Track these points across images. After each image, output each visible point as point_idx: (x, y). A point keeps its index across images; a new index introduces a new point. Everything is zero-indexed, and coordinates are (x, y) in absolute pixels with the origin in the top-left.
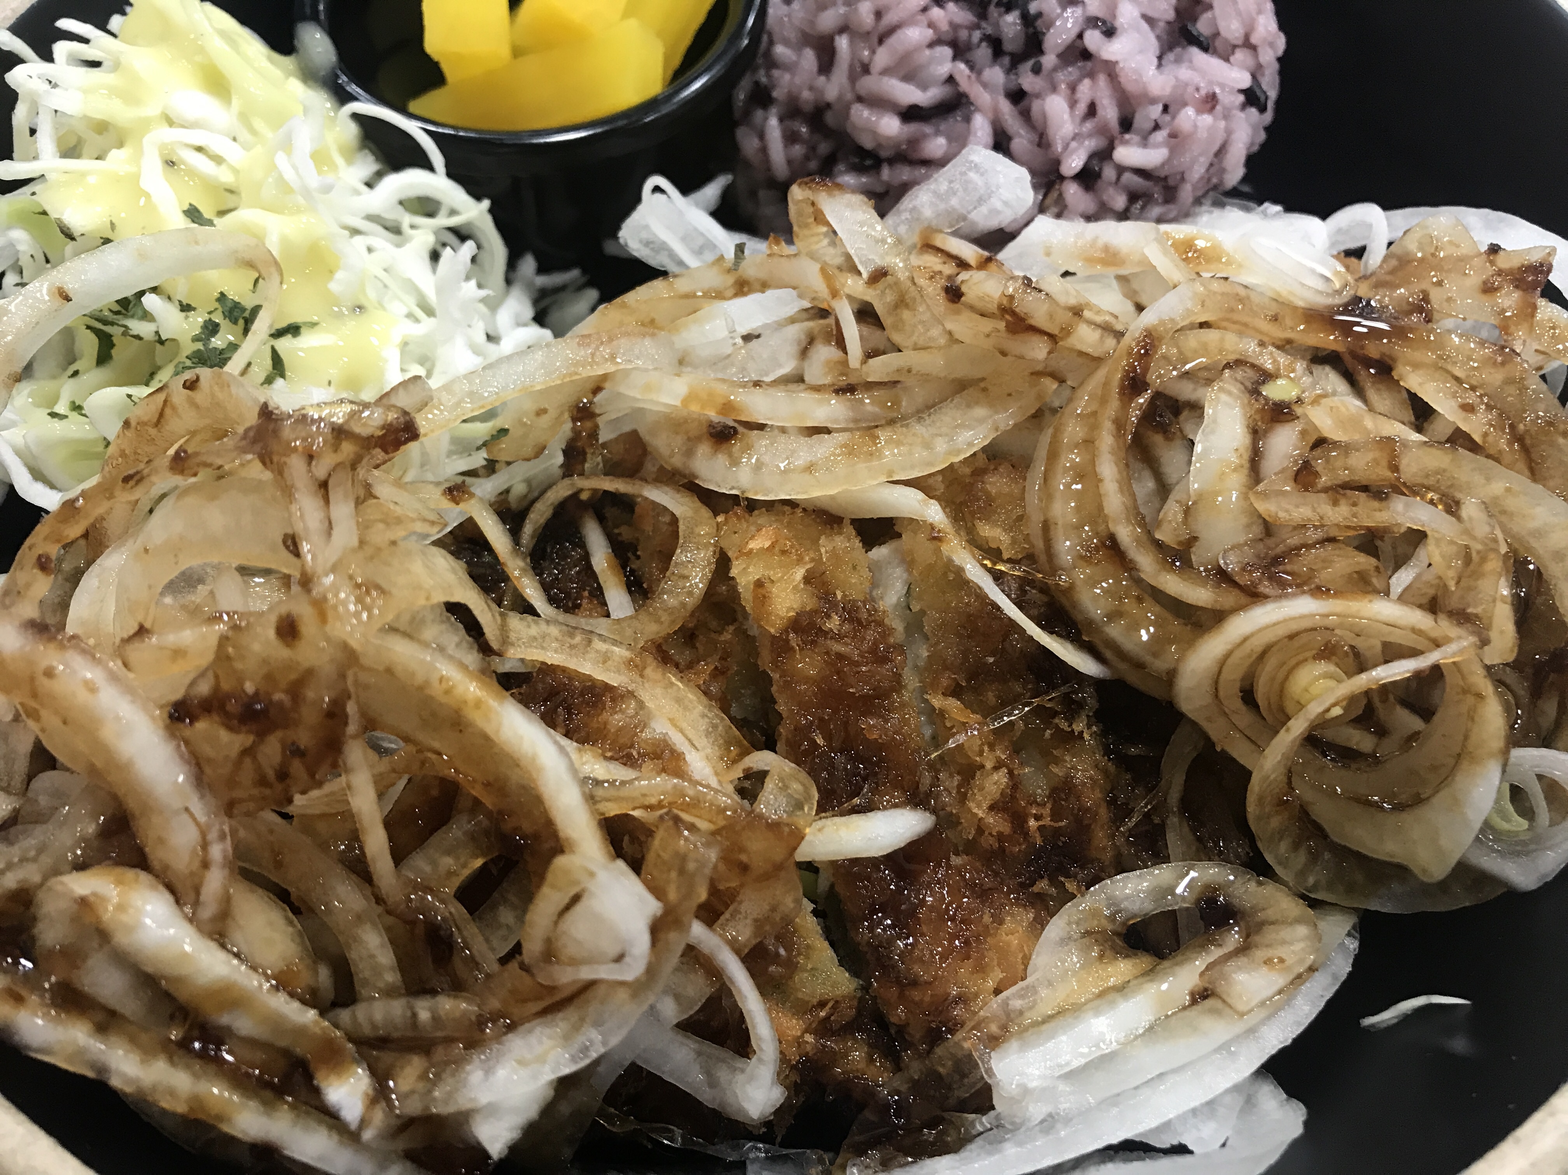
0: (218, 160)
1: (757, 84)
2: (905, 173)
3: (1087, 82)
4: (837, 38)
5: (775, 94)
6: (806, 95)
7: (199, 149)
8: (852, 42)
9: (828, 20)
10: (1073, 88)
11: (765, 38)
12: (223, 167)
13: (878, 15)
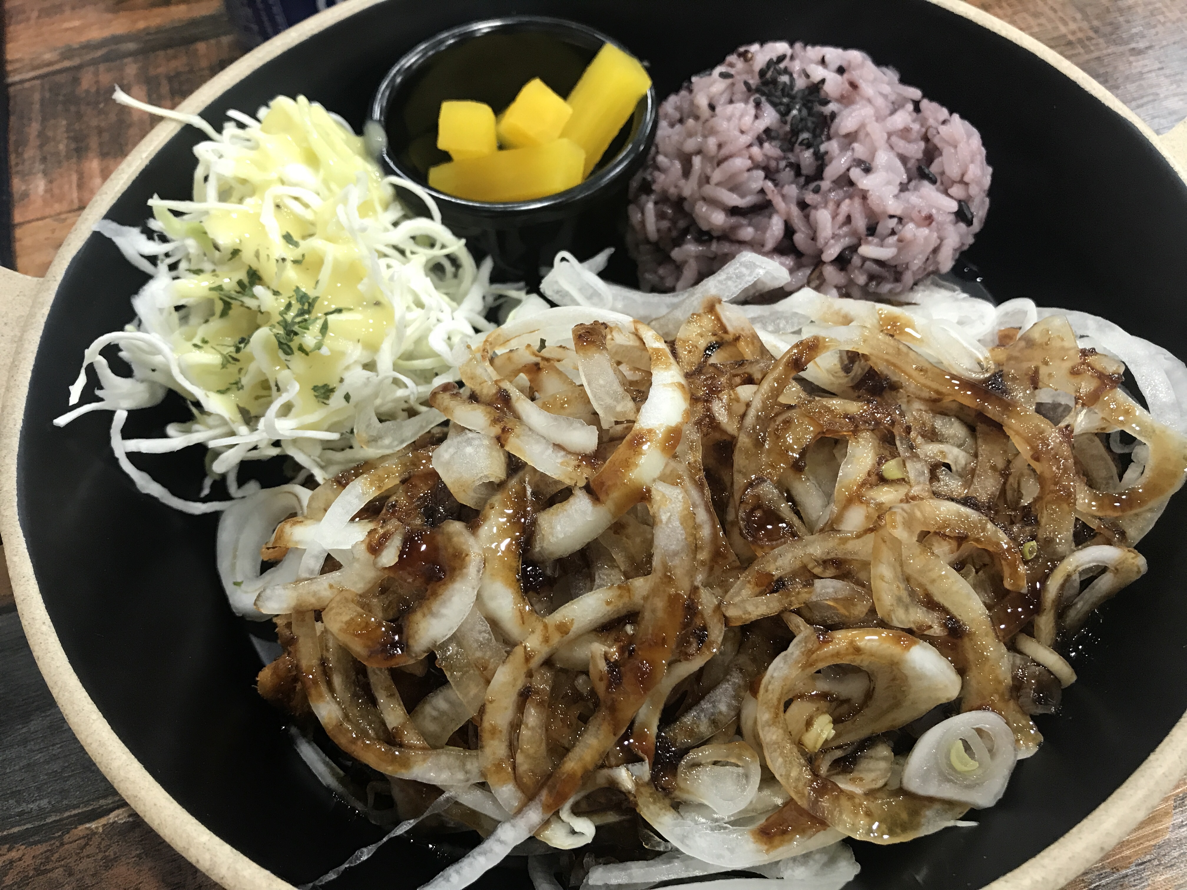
0: (306, 206)
1: (644, 179)
2: (726, 247)
3: (847, 201)
4: (694, 157)
5: (654, 187)
6: (672, 190)
7: (296, 199)
8: (702, 162)
9: (690, 145)
10: (838, 205)
11: (653, 149)
12: (309, 210)
13: (720, 146)
